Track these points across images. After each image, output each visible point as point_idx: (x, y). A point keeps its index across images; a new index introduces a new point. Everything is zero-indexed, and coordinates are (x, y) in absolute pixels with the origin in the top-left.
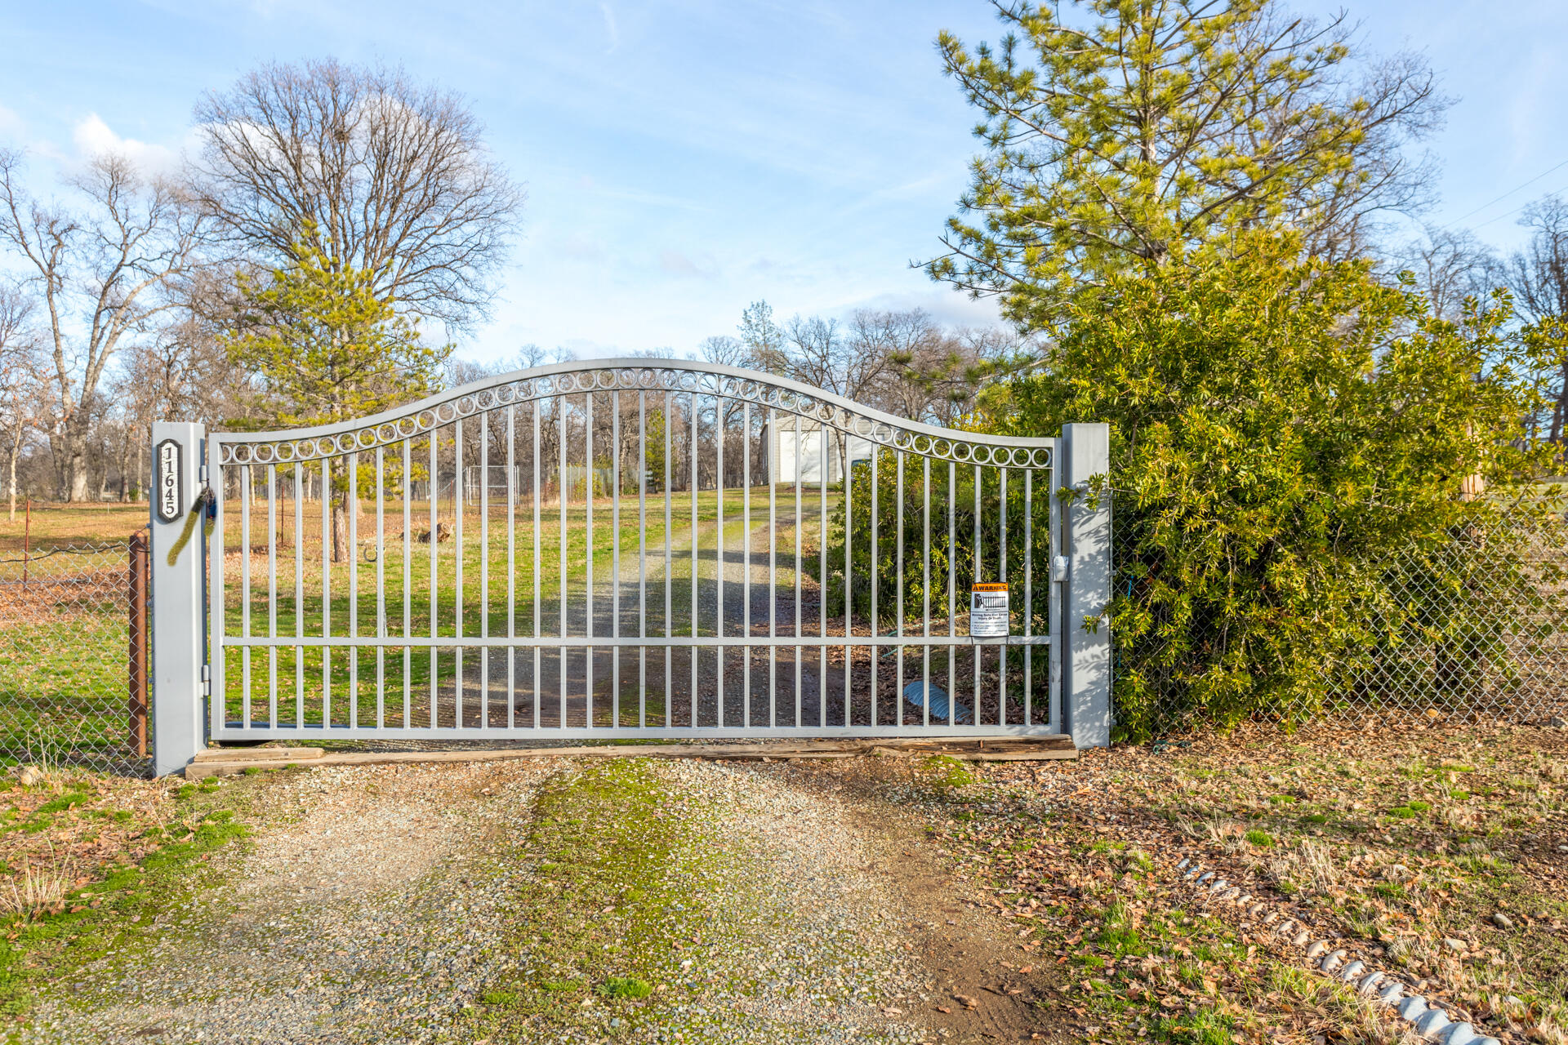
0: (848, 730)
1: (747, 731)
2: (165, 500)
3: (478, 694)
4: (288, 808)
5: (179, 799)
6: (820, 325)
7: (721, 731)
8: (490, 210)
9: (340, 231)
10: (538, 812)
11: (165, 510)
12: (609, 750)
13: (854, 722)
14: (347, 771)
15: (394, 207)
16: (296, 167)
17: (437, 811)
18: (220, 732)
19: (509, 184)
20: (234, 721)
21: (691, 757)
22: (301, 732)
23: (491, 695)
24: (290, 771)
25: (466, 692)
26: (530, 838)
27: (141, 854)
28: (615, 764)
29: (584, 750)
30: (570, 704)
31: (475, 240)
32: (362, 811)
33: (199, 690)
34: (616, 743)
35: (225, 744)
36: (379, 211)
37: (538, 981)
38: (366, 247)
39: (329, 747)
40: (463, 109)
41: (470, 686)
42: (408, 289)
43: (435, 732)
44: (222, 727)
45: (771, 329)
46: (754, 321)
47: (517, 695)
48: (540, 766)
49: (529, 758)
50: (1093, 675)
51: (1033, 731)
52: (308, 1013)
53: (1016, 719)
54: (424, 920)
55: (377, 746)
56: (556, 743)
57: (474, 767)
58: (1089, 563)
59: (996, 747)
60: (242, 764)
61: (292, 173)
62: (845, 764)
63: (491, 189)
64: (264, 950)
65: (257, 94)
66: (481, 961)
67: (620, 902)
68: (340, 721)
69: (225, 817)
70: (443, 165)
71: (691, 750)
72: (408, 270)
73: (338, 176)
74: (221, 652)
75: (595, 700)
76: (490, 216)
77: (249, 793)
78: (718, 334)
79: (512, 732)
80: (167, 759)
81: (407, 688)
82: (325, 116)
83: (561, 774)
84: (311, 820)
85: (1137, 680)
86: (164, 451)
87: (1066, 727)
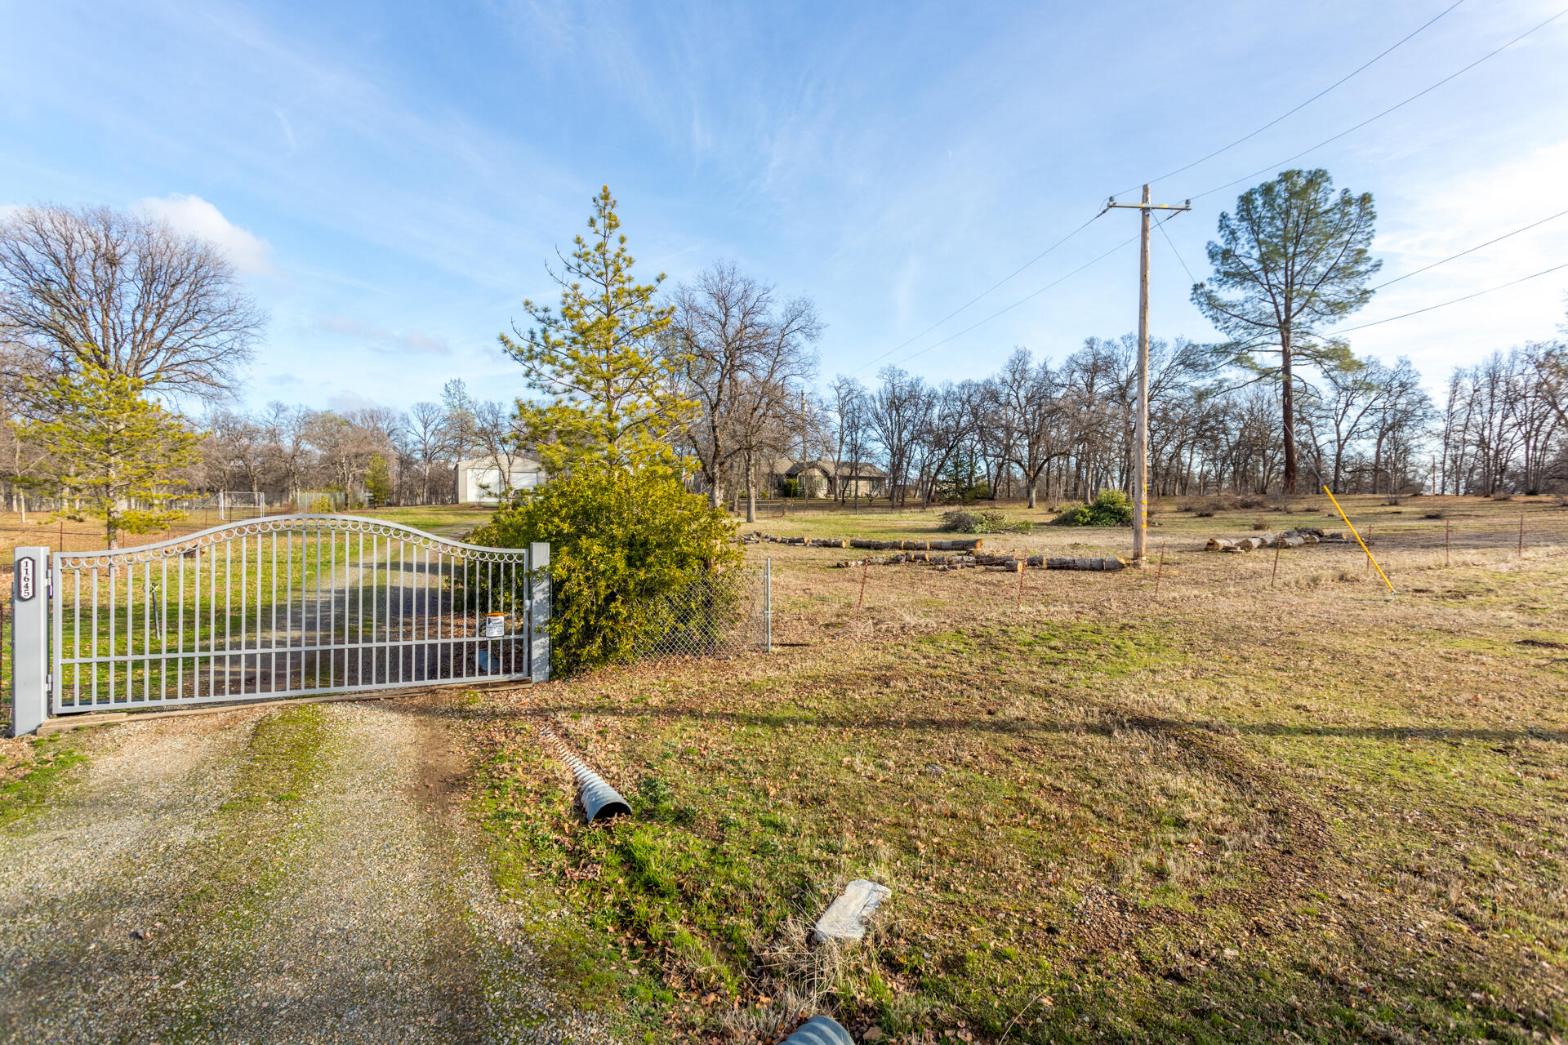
0: (427, 682)
1: (374, 686)
2: (23, 589)
3: (223, 673)
4: (109, 745)
5: (36, 747)
6: (492, 405)
7: (361, 687)
8: (241, 325)
9: (111, 331)
10: (255, 734)
11: (23, 594)
12: (298, 701)
13: (429, 678)
14: (143, 724)
15: (158, 316)
16: (70, 278)
17: (199, 739)
18: (58, 708)
19: (257, 309)
20: (68, 702)
21: (343, 701)
22: (112, 705)
23: (231, 673)
24: (107, 727)
25: (216, 673)
26: (250, 746)
27: (21, 775)
28: (300, 708)
29: (285, 702)
30: (277, 676)
31: (229, 345)
32: (155, 742)
33: (45, 688)
34: (304, 697)
35: (60, 715)
36: (145, 317)
37: (248, 799)
38: (133, 342)
39: (130, 712)
40: (218, 255)
41: (219, 668)
42: (171, 373)
43: (197, 699)
44: (60, 706)
45: (464, 398)
46: (452, 392)
47: (246, 673)
48: (259, 711)
49: (252, 709)
50: (542, 651)
51: (514, 676)
52: (138, 823)
53: (507, 671)
54: (194, 785)
55: (160, 709)
56: (269, 700)
57: (221, 716)
58: (540, 604)
59: (495, 685)
60: (75, 725)
61: (65, 283)
62: (420, 700)
63: (242, 311)
64: (110, 805)
65: (34, 223)
66: (223, 795)
67: (291, 768)
68: (138, 697)
69: (70, 753)
70: (201, 292)
71: (344, 697)
72: (170, 361)
73: (110, 289)
74: (60, 667)
75: (291, 674)
76: (243, 329)
77: (82, 739)
78: (425, 400)
79: (243, 696)
80: (22, 726)
81: (180, 673)
82: (99, 247)
83: (270, 715)
84: (125, 749)
85: (559, 652)
86: (23, 563)
87: (530, 674)
